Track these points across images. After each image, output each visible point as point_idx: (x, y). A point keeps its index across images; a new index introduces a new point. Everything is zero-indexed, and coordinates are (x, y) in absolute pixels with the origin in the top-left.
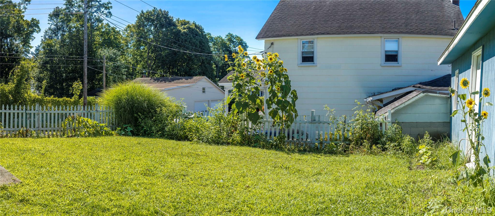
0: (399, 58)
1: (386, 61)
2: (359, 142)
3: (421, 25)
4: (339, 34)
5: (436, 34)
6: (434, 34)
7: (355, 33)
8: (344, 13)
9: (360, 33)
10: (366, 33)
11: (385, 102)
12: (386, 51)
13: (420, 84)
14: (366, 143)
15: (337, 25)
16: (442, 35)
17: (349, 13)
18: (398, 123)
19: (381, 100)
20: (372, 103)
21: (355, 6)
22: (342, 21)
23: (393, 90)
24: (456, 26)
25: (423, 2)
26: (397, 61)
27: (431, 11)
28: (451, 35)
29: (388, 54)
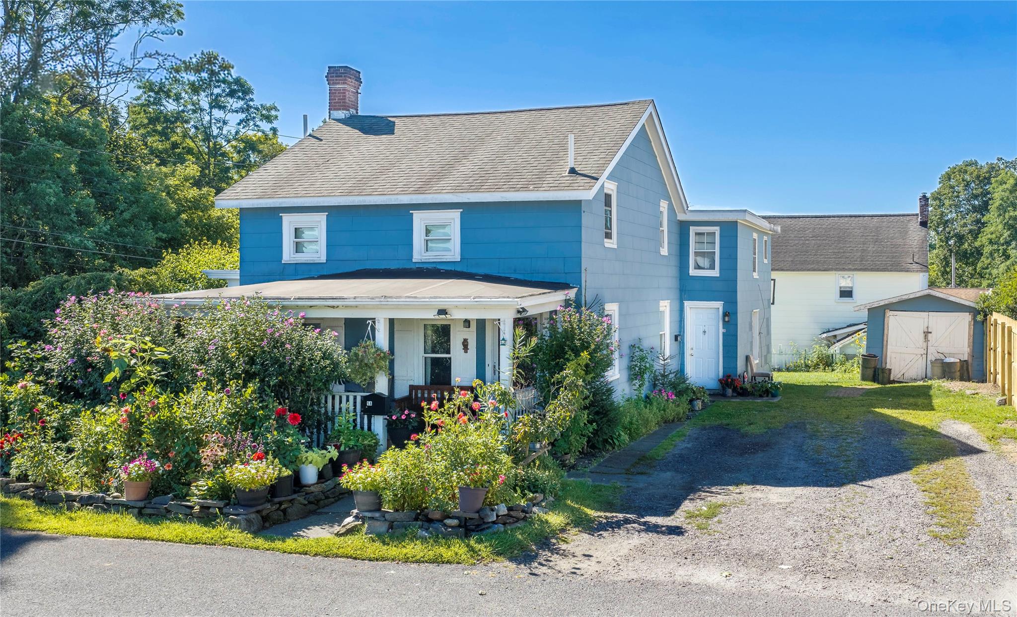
0: (854, 294)
1: (840, 297)
2: (816, 367)
3: (877, 259)
4: (794, 270)
5: (891, 271)
6: (888, 271)
7: (809, 270)
8: (797, 242)
9: (814, 270)
10: (820, 270)
11: (838, 338)
12: (840, 287)
14: (821, 366)
15: (790, 259)
16: (898, 271)
17: (801, 242)
18: (845, 355)
19: (835, 336)
20: (827, 339)
21: (807, 232)
22: (796, 254)
23: (848, 326)
24: (915, 259)
25: (884, 224)
26: (852, 297)
27: (892, 238)
28: (907, 271)
29: (842, 289)
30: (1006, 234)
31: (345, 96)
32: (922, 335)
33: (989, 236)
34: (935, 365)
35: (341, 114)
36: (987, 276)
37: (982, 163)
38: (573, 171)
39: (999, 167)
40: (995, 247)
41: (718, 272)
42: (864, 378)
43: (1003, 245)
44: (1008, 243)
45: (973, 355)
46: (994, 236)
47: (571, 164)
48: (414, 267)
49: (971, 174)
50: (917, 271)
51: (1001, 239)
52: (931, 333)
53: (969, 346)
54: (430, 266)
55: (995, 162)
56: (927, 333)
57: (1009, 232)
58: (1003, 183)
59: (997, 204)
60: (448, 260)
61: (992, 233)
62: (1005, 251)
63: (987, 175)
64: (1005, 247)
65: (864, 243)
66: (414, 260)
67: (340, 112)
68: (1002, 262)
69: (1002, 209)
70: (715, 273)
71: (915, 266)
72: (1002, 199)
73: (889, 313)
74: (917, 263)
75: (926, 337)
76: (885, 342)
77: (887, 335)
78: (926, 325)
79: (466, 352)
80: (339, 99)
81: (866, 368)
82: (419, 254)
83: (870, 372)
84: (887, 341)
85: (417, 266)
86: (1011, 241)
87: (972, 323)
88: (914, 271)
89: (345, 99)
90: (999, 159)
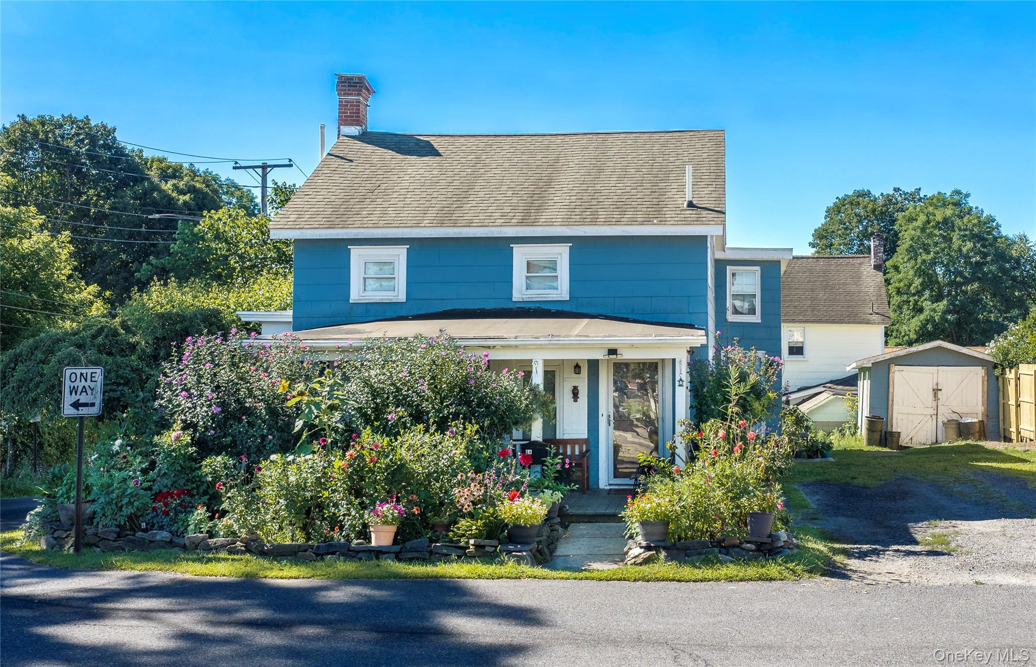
0: (806, 350)
1: (789, 354)
3: (831, 308)
5: (849, 323)
6: (846, 323)
12: (789, 343)
13: (831, 382)
16: (856, 323)
23: (800, 390)
24: (874, 309)
25: (833, 268)
26: (802, 354)
27: (844, 284)
28: (868, 323)
29: (792, 345)
30: (918, 282)
31: (359, 109)
32: (931, 394)
33: (897, 285)
34: (949, 426)
35: (354, 130)
36: (894, 334)
37: (876, 193)
38: (691, 205)
39: (896, 200)
40: (905, 297)
41: (760, 318)
42: (870, 442)
43: (914, 295)
44: (919, 293)
45: (987, 414)
46: (902, 284)
47: (689, 197)
48: (511, 306)
49: (865, 207)
50: (879, 323)
51: (912, 288)
52: (941, 390)
53: (983, 405)
54: (532, 306)
55: (891, 192)
56: (936, 391)
57: (921, 280)
58: (911, 219)
59: (906, 246)
60: (555, 299)
61: (901, 281)
62: (916, 302)
63: (884, 209)
64: (916, 297)
65: (813, 290)
66: (514, 300)
67: (352, 128)
68: (913, 317)
69: (912, 252)
70: (756, 319)
71: (875, 317)
72: (912, 239)
73: (895, 369)
74: (877, 314)
75: (935, 395)
76: (890, 402)
77: (893, 393)
78: (935, 382)
79: (576, 401)
80: (350, 113)
81: (873, 431)
82: (520, 292)
83: (877, 436)
84: (893, 401)
85: (518, 306)
86: (924, 290)
87: (986, 378)
88: (875, 323)
89: (359, 113)
90: (897, 190)
